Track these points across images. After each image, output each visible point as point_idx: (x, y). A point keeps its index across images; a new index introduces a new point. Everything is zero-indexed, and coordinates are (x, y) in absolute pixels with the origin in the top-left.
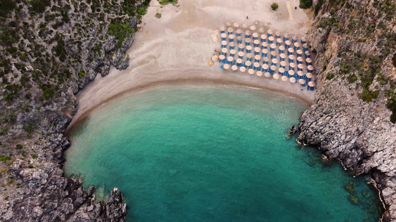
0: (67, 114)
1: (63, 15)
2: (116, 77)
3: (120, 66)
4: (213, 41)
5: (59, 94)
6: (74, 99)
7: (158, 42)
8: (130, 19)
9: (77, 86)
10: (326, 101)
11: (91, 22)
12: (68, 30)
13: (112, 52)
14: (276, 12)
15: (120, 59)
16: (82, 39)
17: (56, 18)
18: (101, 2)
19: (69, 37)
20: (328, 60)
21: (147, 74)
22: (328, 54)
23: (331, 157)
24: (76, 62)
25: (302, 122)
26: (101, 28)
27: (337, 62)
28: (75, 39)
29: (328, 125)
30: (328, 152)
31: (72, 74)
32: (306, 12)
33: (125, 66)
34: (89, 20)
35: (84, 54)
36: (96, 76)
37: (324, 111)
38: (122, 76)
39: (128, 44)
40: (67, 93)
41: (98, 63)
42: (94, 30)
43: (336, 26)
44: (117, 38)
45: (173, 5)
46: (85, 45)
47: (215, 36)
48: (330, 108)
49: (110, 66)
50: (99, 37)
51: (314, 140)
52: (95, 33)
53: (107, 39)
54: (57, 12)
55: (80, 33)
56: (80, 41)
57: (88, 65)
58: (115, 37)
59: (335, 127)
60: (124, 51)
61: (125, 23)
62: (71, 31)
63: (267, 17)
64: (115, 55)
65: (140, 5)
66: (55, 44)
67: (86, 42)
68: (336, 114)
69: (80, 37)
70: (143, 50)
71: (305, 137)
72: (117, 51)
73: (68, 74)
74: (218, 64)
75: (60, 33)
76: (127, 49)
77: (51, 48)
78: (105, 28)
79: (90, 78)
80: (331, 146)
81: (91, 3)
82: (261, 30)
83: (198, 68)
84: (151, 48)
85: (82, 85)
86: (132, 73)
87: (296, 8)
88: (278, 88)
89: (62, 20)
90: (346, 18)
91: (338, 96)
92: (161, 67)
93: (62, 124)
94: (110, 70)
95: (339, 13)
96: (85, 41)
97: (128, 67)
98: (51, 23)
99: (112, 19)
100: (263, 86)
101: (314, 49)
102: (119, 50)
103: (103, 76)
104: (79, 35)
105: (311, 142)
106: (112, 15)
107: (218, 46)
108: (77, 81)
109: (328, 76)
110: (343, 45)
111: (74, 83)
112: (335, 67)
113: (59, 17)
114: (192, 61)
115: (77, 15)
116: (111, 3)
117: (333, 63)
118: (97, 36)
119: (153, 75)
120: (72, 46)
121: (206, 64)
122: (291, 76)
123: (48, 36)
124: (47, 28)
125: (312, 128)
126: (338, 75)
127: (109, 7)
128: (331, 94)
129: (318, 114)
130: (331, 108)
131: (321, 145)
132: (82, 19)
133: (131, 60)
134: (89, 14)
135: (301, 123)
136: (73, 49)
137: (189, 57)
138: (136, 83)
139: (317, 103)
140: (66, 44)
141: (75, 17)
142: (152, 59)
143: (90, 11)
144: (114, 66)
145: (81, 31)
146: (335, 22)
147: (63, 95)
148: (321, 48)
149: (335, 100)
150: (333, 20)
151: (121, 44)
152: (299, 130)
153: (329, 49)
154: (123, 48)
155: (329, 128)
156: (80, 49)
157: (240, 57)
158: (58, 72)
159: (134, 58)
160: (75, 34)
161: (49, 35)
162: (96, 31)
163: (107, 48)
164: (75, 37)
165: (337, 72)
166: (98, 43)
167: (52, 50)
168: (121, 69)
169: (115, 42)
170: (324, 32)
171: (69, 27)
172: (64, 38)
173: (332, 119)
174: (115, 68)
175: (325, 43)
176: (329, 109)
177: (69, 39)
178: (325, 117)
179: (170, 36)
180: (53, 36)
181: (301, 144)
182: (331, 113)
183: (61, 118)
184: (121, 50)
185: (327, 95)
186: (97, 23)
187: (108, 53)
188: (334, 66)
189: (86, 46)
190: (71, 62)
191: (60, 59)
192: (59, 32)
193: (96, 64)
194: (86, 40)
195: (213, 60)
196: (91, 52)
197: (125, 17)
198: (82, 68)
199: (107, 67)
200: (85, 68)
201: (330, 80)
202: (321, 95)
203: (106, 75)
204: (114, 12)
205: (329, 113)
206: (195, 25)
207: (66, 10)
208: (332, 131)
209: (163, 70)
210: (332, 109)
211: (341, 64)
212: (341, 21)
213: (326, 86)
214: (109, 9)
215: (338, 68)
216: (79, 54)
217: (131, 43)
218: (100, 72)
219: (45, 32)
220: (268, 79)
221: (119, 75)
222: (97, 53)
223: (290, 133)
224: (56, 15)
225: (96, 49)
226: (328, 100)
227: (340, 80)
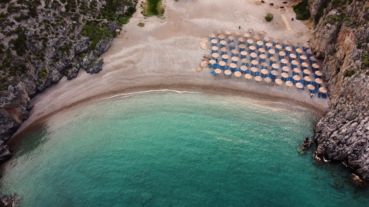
0: (15, 116)
1: (30, 9)
2: (85, 81)
3: (91, 70)
4: (201, 48)
5: (6, 87)
6: (27, 99)
7: (138, 48)
8: (108, 23)
9: (35, 87)
10: (348, 104)
11: (62, 20)
12: (34, 25)
13: (84, 54)
14: (270, 23)
15: (92, 61)
16: (49, 36)
17: (21, 10)
18: (77, 4)
19: (33, 33)
20: (341, 61)
21: (123, 79)
22: (340, 54)
23: (365, 177)
24: (38, 59)
25: (318, 132)
26: (74, 28)
27: (357, 56)
28: (40, 35)
29: (354, 134)
30: (360, 169)
31: (28, 69)
32: (304, 23)
33: (97, 68)
34: (61, 19)
35: (49, 51)
36: (60, 79)
37: (347, 116)
38: (92, 80)
39: (103, 47)
40: (16, 87)
41: (65, 64)
42: (64, 29)
43: (347, 20)
44: (91, 40)
45: (158, 17)
46: (51, 42)
47: (204, 43)
48: (354, 111)
49: (79, 69)
50: (70, 37)
51: (338, 153)
52: (65, 31)
53: (79, 39)
54: (23, 5)
55: (48, 30)
56: (47, 37)
57: (53, 64)
58: (88, 38)
59: (365, 135)
60: (98, 54)
61: (103, 27)
62: (37, 27)
63: (261, 27)
64: (86, 56)
65: (122, 15)
66: (15, 37)
67: (54, 39)
68: (364, 119)
69: (47, 33)
70: (121, 55)
71: (325, 150)
72: (89, 53)
73: (24, 70)
74: (208, 70)
75: (23, 27)
76: (102, 53)
77: (9, 40)
78: (78, 28)
79: (52, 79)
80: (364, 161)
81: (66, 3)
82: (257, 37)
83: (183, 74)
84: (131, 54)
85: (41, 87)
86: (106, 78)
87: (293, 19)
88: (281, 95)
89: (28, 14)
90: (359, 11)
91: (364, 95)
92: (140, 72)
93: (5, 129)
94: (79, 74)
95: (348, 9)
96: (52, 38)
97: (101, 71)
98: (14, 14)
99: (88, 21)
100: (263, 93)
101: (321, 52)
102: (92, 52)
103: (69, 79)
104: (46, 32)
105: (335, 156)
106: (88, 17)
107: (208, 53)
108: (35, 80)
109: (346, 73)
110: (362, 35)
111: (31, 82)
112: (355, 62)
113: (25, 11)
114: (177, 67)
115: (47, 11)
116: (89, 7)
117: (352, 57)
118: (68, 35)
119: (131, 80)
120: (36, 43)
121: (193, 70)
122: (297, 82)
123: (7, 28)
124: (8, 19)
125: (334, 138)
126: (360, 71)
127: (86, 10)
128: (354, 94)
129: (338, 121)
130: (356, 111)
131: (349, 160)
132: (52, 16)
133: (106, 64)
134: (61, 13)
135: (317, 134)
136: (36, 45)
137: (174, 63)
138: (109, 88)
139: (335, 109)
140: (28, 39)
141: (44, 13)
142: (130, 64)
143: (63, 10)
144: (84, 69)
145: (49, 28)
146: (346, 17)
147: (11, 88)
148: (330, 49)
149: (359, 101)
150: (342, 16)
151: (95, 46)
152: (316, 143)
153: (340, 49)
154: (97, 50)
155: (357, 137)
156: (45, 46)
157: (233, 62)
158: (12, 65)
159: (108, 63)
160: (41, 30)
161: (9, 27)
162: (67, 30)
163: (78, 48)
164: (41, 33)
165: (358, 67)
166: (68, 43)
167: (10, 43)
168: (92, 73)
169: (88, 44)
170: (334, 27)
171: (36, 23)
172: (27, 33)
173: (360, 125)
174: (85, 72)
175: (334, 44)
176: (354, 113)
177: (32, 34)
178: (349, 123)
179: (153, 42)
180: (14, 28)
181: (320, 160)
182: (357, 118)
183: (5, 120)
184: (94, 52)
185: (348, 96)
186: (69, 22)
187: (79, 55)
188: (352, 61)
189: (53, 44)
190: (31, 59)
191: (18, 53)
192: (22, 25)
193: (63, 65)
194: (54, 37)
195: (202, 66)
196: (58, 51)
197: (103, 21)
198: (45, 67)
199: (75, 69)
200: (47, 67)
201: (351, 76)
202: (339, 98)
203: (73, 79)
204: (91, 15)
205: (354, 118)
206: (181, 34)
207: (35, 5)
208: (363, 141)
209: (142, 75)
210: (358, 112)
211: (362, 57)
212: (353, 15)
213: (346, 86)
214: (86, 11)
215: (358, 62)
216: (43, 52)
217: (107, 48)
218: (66, 75)
219: (5, 23)
220: (268, 87)
221: (89, 79)
222: (65, 53)
223: (305, 146)
224: (21, 8)
225: (64, 49)
226: (350, 103)
227: (364, 76)
